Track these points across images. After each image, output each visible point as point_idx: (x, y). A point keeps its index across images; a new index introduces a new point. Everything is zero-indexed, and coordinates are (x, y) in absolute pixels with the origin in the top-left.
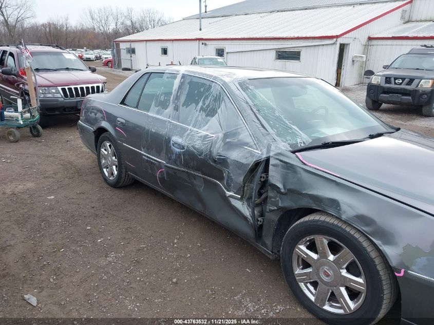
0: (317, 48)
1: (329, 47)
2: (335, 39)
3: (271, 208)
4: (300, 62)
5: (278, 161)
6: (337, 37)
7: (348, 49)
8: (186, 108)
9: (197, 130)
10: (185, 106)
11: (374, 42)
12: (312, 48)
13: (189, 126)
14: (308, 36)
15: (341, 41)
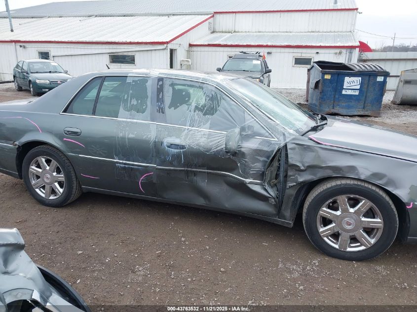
0: (150, 52)
1: (161, 52)
2: (166, 45)
3: (290, 185)
4: (135, 65)
5: (294, 145)
6: (167, 43)
7: (176, 54)
8: (175, 109)
9: (197, 129)
10: (173, 108)
11: (195, 49)
12: (146, 52)
13: (185, 126)
14: (140, 41)
15: (170, 46)
